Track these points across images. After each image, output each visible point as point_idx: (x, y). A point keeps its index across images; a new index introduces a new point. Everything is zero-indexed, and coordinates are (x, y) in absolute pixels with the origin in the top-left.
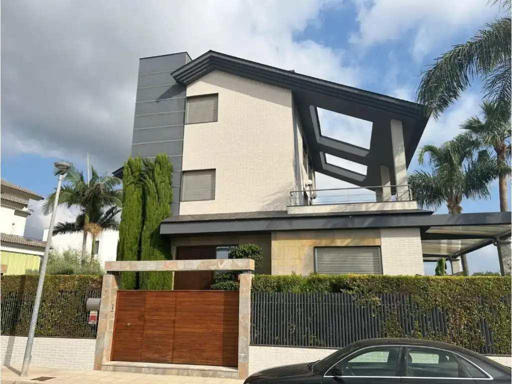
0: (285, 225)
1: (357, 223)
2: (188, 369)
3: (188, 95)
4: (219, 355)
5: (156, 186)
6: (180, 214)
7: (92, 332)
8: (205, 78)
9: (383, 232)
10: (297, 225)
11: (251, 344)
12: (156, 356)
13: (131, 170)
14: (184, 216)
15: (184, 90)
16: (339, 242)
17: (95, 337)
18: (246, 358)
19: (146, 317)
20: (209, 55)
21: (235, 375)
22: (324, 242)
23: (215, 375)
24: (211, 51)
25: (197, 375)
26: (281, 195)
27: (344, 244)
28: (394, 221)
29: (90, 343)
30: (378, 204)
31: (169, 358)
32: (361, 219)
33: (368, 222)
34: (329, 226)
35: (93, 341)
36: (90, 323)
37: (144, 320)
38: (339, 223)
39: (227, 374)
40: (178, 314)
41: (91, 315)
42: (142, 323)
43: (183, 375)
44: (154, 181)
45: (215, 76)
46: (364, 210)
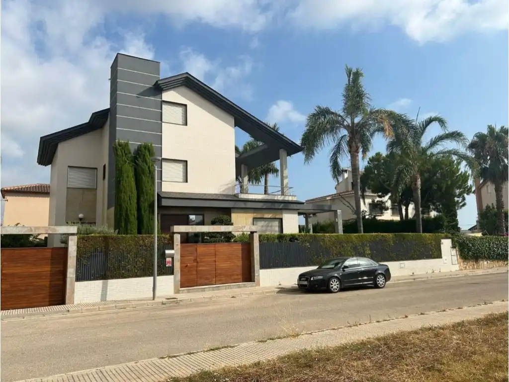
0: (242, 205)
1: (277, 206)
2: (230, 285)
3: (163, 99)
4: (240, 277)
5: (149, 168)
6: (163, 190)
7: (170, 271)
8: (176, 89)
9: (284, 211)
10: (249, 205)
11: (260, 269)
12: (206, 281)
13: (125, 152)
14: (165, 192)
15: (159, 94)
16: (266, 216)
17: (173, 274)
18: (259, 275)
19: (198, 260)
20: (185, 76)
21: (254, 285)
22: (259, 216)
23: (245, 286)
24: (187, 73)
25: (236, 288)
26: (229, 185)
27: (269, 217)
28: (292, 206)
29: (170, 278)
30: (283, 196)
31: (214, 282)
32: (279, 204)
33: (281, 206)
34: (264, 207)
35: (172, 277)
36: (167, 266)
37: (197, 262)
38: (269, 205)
39: (250, 285)
40: (217, 256)
41: (167, 261)
42: (195, 264)
43: (228, 289)
44: (147, 164)
45: (184, 90)
46: (276, 199)
